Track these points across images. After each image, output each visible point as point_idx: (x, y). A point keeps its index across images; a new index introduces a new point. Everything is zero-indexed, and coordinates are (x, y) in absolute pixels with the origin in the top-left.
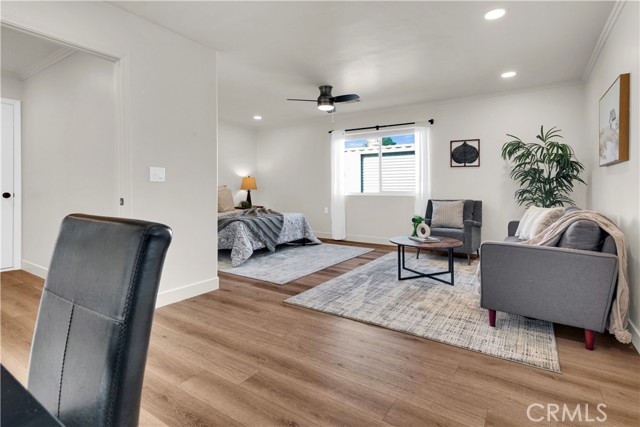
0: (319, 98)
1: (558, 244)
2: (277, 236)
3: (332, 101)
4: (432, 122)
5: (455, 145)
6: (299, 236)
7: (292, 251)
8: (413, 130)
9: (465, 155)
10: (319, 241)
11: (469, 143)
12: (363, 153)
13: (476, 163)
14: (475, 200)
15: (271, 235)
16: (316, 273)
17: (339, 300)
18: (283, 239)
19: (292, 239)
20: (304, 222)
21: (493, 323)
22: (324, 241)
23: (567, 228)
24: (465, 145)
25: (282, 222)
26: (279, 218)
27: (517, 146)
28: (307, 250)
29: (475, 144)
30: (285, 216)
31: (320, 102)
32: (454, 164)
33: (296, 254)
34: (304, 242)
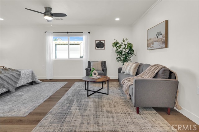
0: (45, 13)
1: (155, 77)
2: (16, 83)
3: (52, 15)
4: (89, 33)
5: (97, 42)
6: (30, 81)
7: (26, 89)
8: (82, 35)
9: (100, 45)
10: (40, 81)
11: (101, 41)
12: (56, 43)
13: (103, 48)
14: (104, 61)
15: (12, 83)
16: (46, 101)
17: (67, 119)
18: (20, 83)
19: (26, 83)
20: (33, 73)
21: (138, 112)
22: (43, 80)
23: (159, 71)
24: (100, 42)
25: (20, 75)
26: (18, 73)
27: (117, 43)
28: (35, 87)
29: (103, 42)
30: (21, 72)
31: (45, 14)
32: (97, 48)
33: (29, 91)
34: (32, 83)
